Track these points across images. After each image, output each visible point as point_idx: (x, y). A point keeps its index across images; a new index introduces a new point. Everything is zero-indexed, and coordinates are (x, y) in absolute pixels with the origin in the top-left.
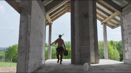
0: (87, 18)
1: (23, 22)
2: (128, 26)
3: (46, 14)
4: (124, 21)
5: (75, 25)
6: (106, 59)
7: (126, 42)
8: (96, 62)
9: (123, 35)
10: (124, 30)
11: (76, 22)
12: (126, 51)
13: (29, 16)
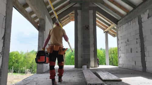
0: (88, 30)
1: (41, 36)
2: (121, 37)
3: (53, 25)
4: (119, 32)
5: (78, 35)
6: (107, 65)
7: (120, 50)
8: (95, 66)
9: (118, 44)
10: (118, 39)
11: (79, 33)
12: (120, 57)
13: (44, 32)
